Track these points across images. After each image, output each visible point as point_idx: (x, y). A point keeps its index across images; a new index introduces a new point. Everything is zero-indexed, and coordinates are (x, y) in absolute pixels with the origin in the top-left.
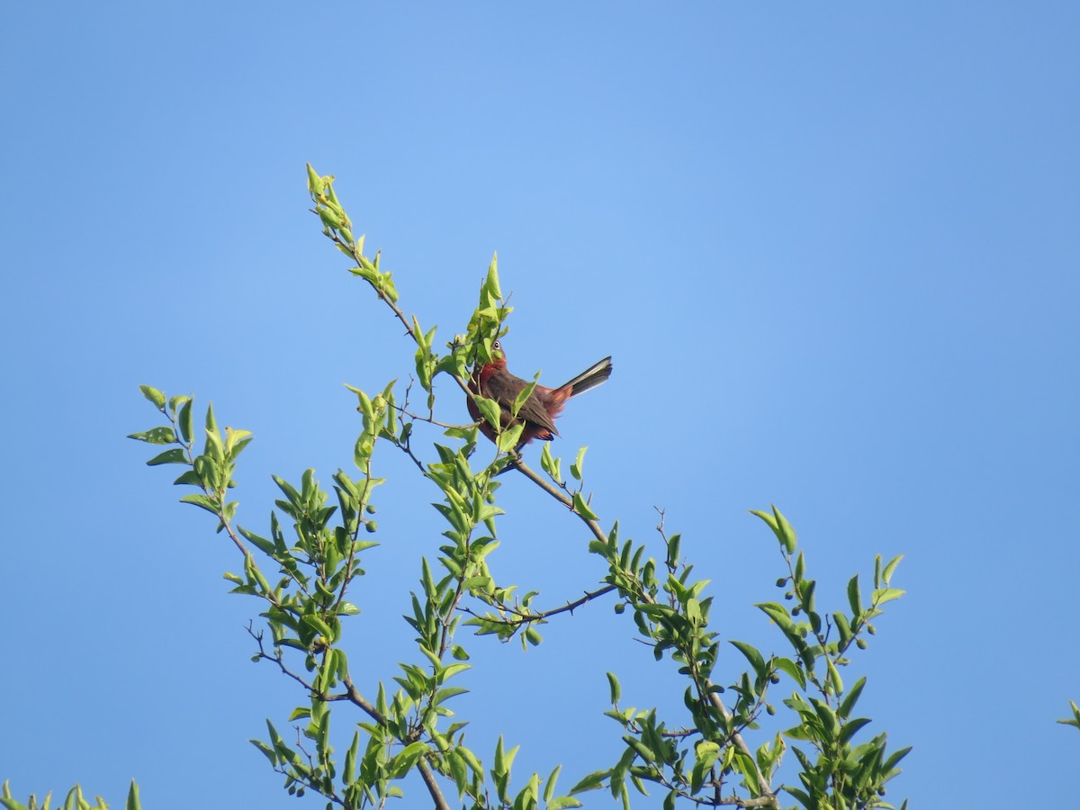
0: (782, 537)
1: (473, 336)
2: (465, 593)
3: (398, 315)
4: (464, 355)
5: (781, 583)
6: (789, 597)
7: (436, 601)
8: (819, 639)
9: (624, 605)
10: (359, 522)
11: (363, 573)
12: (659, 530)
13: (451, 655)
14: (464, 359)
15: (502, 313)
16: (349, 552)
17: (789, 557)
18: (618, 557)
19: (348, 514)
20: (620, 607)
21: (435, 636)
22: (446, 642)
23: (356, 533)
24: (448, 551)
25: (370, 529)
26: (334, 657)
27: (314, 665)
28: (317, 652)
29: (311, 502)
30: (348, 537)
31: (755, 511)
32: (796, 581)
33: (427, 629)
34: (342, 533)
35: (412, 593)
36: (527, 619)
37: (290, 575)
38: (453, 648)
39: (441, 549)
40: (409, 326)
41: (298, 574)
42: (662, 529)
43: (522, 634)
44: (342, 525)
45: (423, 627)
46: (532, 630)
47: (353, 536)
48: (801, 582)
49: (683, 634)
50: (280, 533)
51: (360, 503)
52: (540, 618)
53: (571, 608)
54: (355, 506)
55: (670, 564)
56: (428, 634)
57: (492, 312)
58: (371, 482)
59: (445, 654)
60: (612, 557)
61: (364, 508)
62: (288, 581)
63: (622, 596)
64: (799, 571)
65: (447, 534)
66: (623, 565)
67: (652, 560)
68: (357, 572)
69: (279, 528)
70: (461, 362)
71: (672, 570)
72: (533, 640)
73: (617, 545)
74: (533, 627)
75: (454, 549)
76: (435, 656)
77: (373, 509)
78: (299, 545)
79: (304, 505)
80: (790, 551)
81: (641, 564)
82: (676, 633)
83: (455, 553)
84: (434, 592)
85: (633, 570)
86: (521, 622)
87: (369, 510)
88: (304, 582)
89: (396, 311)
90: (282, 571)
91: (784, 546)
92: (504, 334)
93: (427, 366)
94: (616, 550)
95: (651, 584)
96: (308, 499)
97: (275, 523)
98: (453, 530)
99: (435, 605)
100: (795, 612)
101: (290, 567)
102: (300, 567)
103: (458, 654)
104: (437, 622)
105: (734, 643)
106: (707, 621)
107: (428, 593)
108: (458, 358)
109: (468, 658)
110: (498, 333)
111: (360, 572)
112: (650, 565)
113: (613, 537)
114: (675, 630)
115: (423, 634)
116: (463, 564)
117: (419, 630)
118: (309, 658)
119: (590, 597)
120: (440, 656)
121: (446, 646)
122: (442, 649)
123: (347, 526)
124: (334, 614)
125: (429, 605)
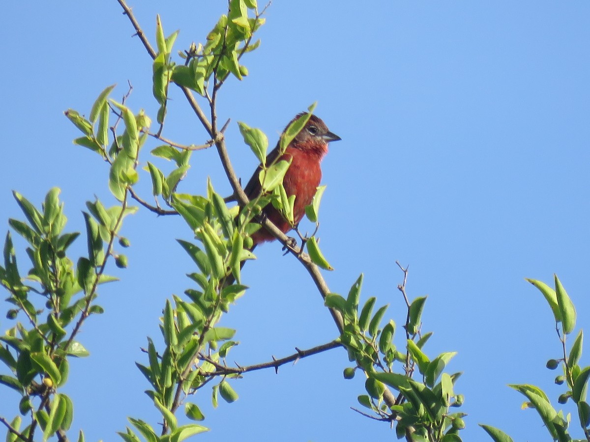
0: (560, 314)
1: (213, 46)
2: (205, 344)
3: (126, 12)
4: (205, 67)
5: (552, 365)
6: (559, 382)
7: (176, 351)
8: (586, 434)
9: (354, 370)
10: (108, 254)
11: (101, 311)
12: (401, 289)
13: (185, 413)
14: (204, 71)
15: (254, 23)
16: (91, 287)
17: (565, 337)
18: (357, 315)
19: (95, 244)
20: (350, 371)
21: (169, 390)
22: (180, 397)
23: (103, 267)
24: (194, 295)
25: (120, 263)
26: (61, 403)
27: (29, 408)
28: (34, 393)
29: (53, 226)
30: (92, 270)
31: (533, 280)
32: (570, 365)
33: (162, 381)
34: (85, 266)
35: (149, 339)
36: (221, 370)
37: (19, 305)
38: (188, 406)
39: (187, 293)
40: (139, 26)
41: (28, 305)
42: (404, 289)
43: (214, 388)
44: (87, 256)
45: (158, 378)
46: (226, 384)
47: (99, 270)
48: (575, 366)
49: (433, 413)
50: (14, 258)
51: (112, 234)
52: (240, 373)
53: (276, 364)
54: (105, 235)
55: (409, 328)
56: (162, 387)
57: (243, 21)
58: (126, 210)
59: (177, 411)
60: (351, 314)
61: (116, 240)
62: (16, 312)
63: (352, 359)
64: (575, 354)
65: (193, 276)
66: (362, 324)
67: (392, 323)
68: (94, 309)
69: (14, 251)
70: (201, 75)
71: (411, 336)
72: (227, 396)
73: (358, 302)
74: (228, 382)
75: (200, 294)
76: (168, 411)
77: (127, 242)
78: (32, 272)
79: (46, 228)
80: (566, 329)
81: (380, 327)
82: (422, 410)
83: (202, 299)
84: (175, 340)
85: (371, 331)
86: (213, 375)
87: (122, 243)
88: (34, 314)
89: (124, 8)
90: (10, 300)
91: (560, 324)
92: (253, 49)
93: (165, 75)
94: (356, 307)
95: (387, 349)
96: (51, 223)
97: (9, 244)
98: (199, 272)
99: (175, 355)
100: (562, 400)
101: (20, 297)
102: (31, 297)
103: (192, 413)
104: (174, 375)
105: (485, 428)
106: (461, 400)
107: (168, 341)
108: (198, 70)
109: (203, 418)
110: (246, 47)
111: (98, 310)
112: (389, 328)
113: (354, 292)
114: (422, 406)
115: (156, 387)
116: (208, 312)
117: (152, 380)
118: (25, 399)
119: (302, 354)
120: (172, 410)
121: (179, 402)
122: (174, 405)
123: (93, 258)
124: (65, 354)
125: (168, 354)
